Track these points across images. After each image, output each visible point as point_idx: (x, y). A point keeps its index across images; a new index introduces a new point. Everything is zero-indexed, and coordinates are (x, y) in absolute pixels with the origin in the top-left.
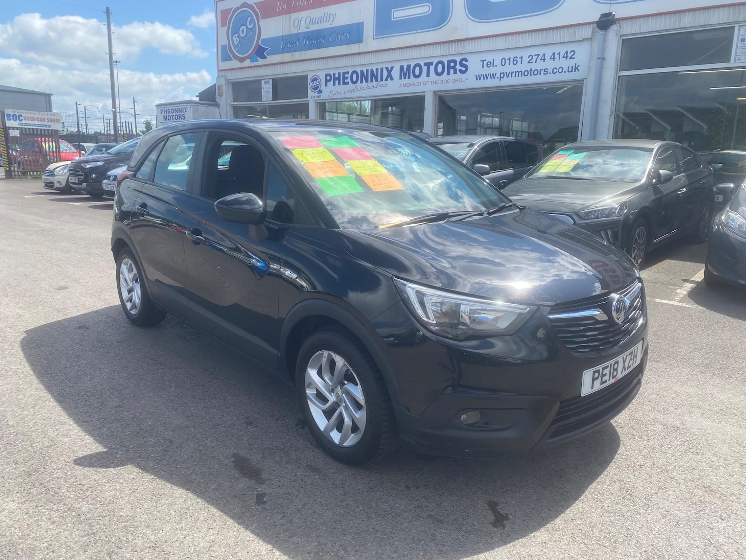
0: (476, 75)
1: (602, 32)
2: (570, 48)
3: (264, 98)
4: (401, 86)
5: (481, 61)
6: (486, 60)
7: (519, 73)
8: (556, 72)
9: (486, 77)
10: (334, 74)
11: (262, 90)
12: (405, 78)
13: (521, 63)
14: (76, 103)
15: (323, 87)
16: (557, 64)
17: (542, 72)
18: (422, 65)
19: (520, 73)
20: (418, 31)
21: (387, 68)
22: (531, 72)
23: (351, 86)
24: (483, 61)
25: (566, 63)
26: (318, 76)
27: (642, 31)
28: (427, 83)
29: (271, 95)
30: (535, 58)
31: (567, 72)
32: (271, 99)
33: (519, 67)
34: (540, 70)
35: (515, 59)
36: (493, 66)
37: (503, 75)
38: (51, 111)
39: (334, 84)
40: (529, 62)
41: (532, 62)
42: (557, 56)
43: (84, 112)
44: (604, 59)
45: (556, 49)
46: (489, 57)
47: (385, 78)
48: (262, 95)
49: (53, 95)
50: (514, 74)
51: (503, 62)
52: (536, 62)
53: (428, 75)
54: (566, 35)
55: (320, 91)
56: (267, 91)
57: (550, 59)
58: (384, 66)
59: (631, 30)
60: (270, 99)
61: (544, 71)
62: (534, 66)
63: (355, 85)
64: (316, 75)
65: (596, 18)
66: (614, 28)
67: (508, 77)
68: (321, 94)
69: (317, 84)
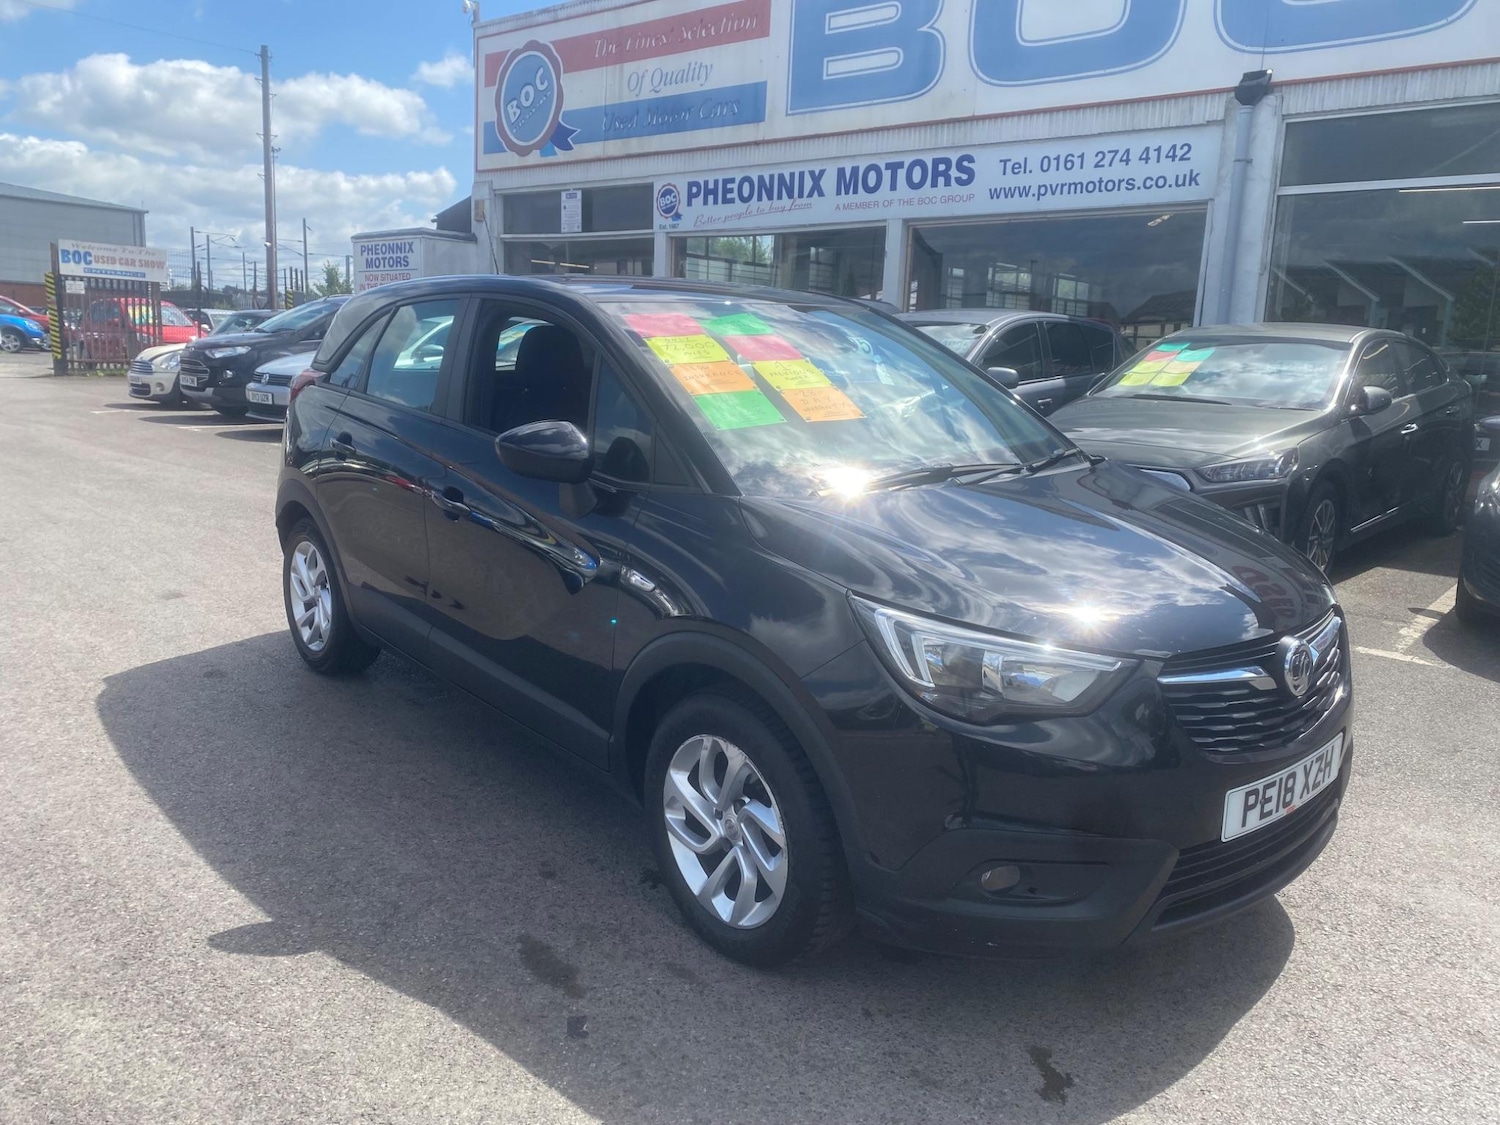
0: (990, 190)
1: (1246, 109)
2: (1179, 139)
3: (565, 227)
4: (838, 207)
5: (1001, 161)
6: (1010, 160)
7: (1075, 187)
8: (1151, 186)
9: (1009, 193)
10: (706, 183)
11: (563, 212)
12: (847, 193)
13: (1082, 167)
14: (192, 229)
15: (682, 208)
16: (1153, 169)
17: (1124, 185)
18: (883, 167)
19: (1079, 186)
20: (875, 101)
21: (812, 173)
22: (1099, 185)
23: (739, 206)
24: (1005, 162)
25: (1170, 169)
26: (675, 187)
27: (1327, 107)
28: (890, 203)
29: (580, 221)
30: (1109, 157)
31: (1174, 185)
32: (580, 230)
33: (1076, 175)
34: (1120, 181)
35: (1070, 158)
36: (1025, 172)
37: (1043, 191)
38: (142, 244)
39: (705, 202)
40: (1096, 166)
41: (1103, 166)
42: (1153, 155)
43: (206, 247)
44: (1249, 162)
45: (1153, 141)
46: (1016, 155)
47: (806, 192)
48: (563, 222)
49: (147, 212)
50: (1066, 188)
51: (1045, 165)
52: (1110, 165)
53: (893, 187)
54: (1173, 114)
55: (678, 216)
56: (571, 214)
57: (1140, 159)
58: (806, 168)
59: (1301, 104)
60: (576, 230)
61: (1128, 183)
62: (1106, 173)
63: (747, 204)
64: (669, 184)
65: (1234, 80)
66: (1270, 101)
67: (1053, 194)
68: (679, 222)
69: (672, 202)
